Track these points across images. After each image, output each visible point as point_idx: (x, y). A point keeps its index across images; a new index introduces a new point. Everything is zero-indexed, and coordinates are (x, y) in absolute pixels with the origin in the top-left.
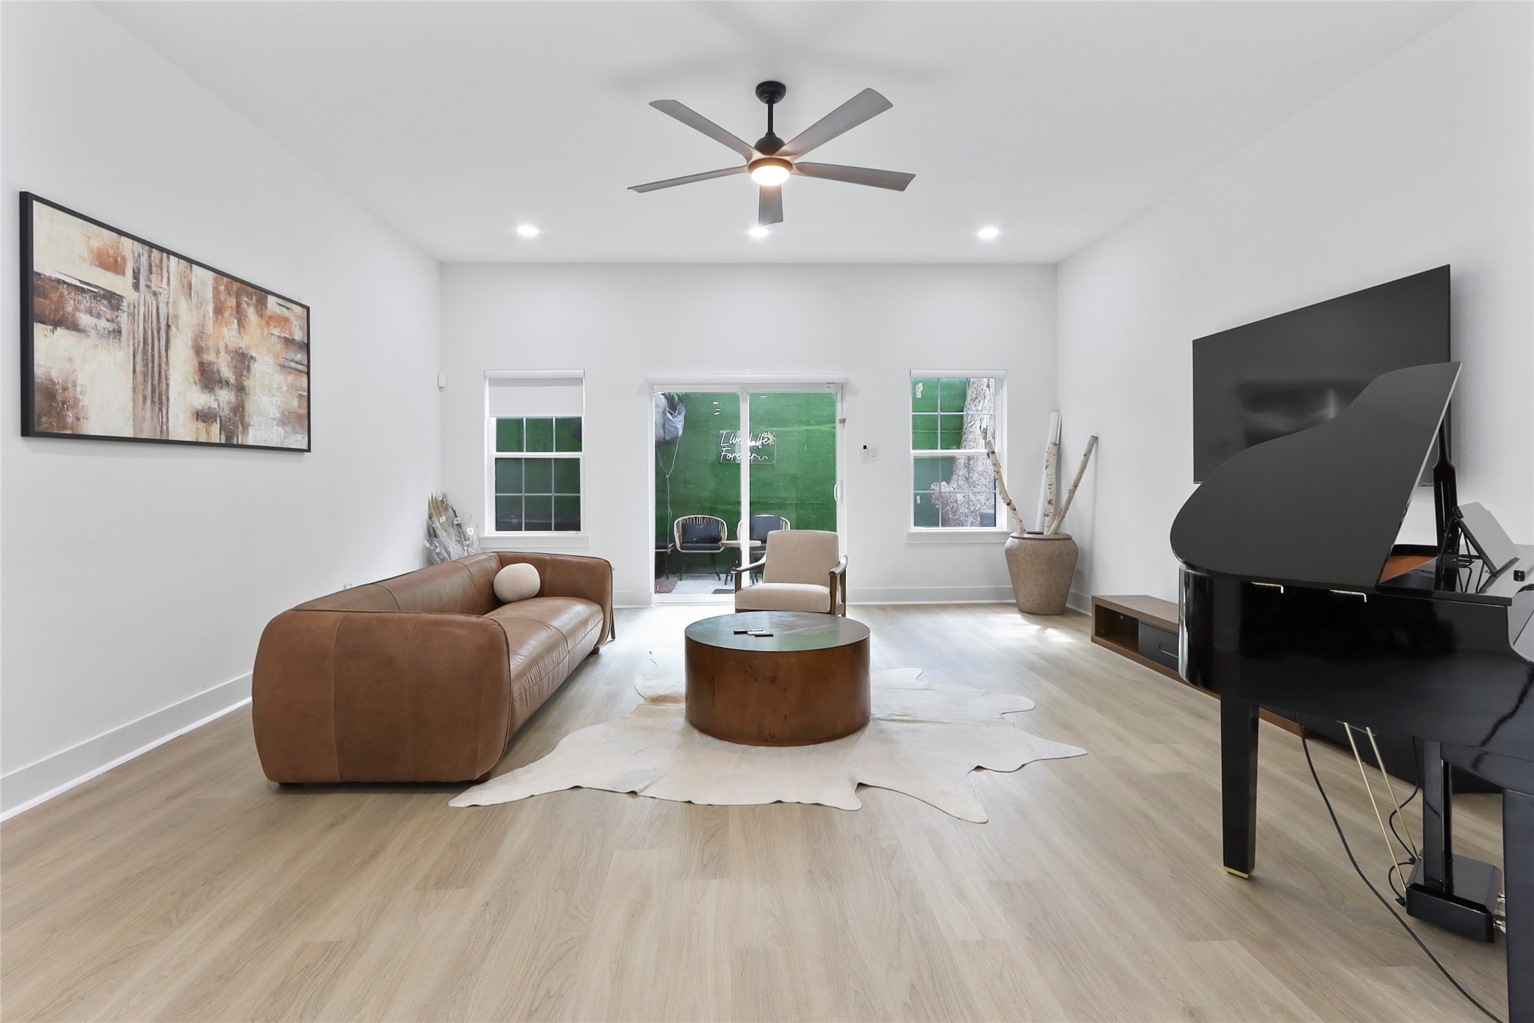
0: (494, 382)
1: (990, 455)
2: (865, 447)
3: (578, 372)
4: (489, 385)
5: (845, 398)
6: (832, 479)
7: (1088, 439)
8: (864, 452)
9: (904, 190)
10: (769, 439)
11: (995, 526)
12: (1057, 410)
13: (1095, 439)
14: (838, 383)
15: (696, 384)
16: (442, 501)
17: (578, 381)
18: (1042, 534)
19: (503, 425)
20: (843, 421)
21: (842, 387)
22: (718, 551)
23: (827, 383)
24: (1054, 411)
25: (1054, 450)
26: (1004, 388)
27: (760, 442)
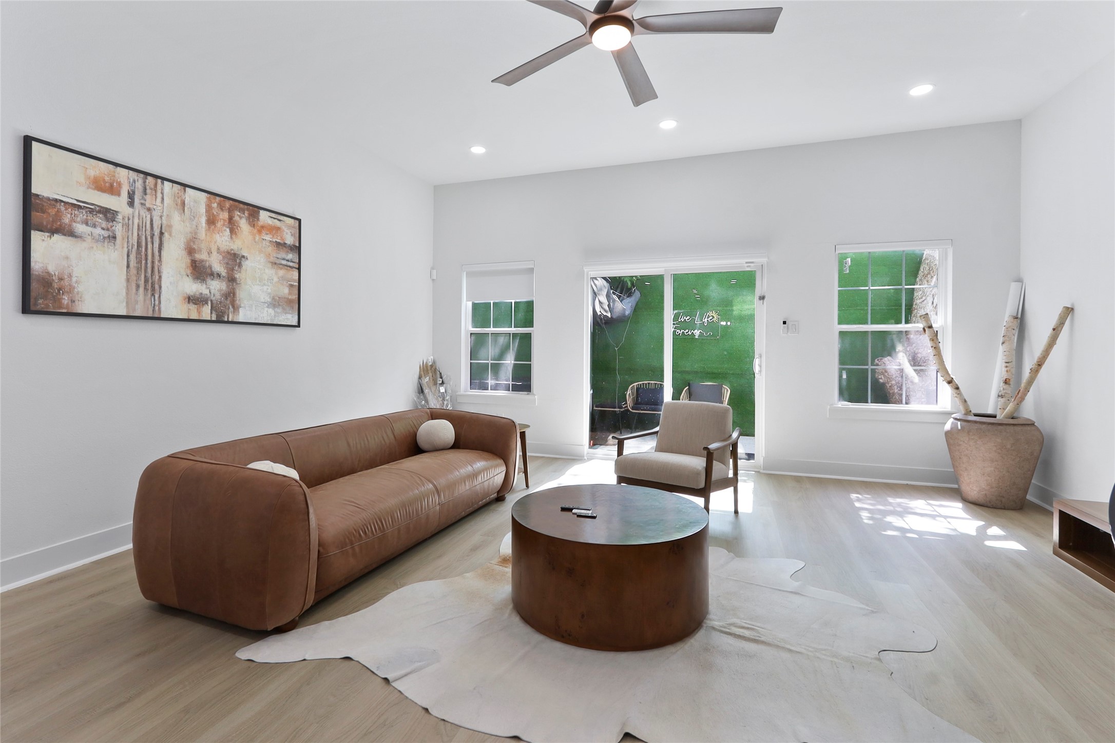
0: (471, 274)
1: (927, 329)
2: (784, 323)
3: (528, 264)
4: (466, 277)
5: (765, 277)
7: (1059, 310)
8: (784, 327)
10: (713, 317)
12: (1020, 280)
13: (1069, 311)
16: (432, 366)
17: (529, 272)
18: (994, 417)
19: (476, 308)
20: (761, 298)
21: (762, 265)
24: (1016, 282)
25: (1015, 323)
26: (949, 259)
27: (706, 319)
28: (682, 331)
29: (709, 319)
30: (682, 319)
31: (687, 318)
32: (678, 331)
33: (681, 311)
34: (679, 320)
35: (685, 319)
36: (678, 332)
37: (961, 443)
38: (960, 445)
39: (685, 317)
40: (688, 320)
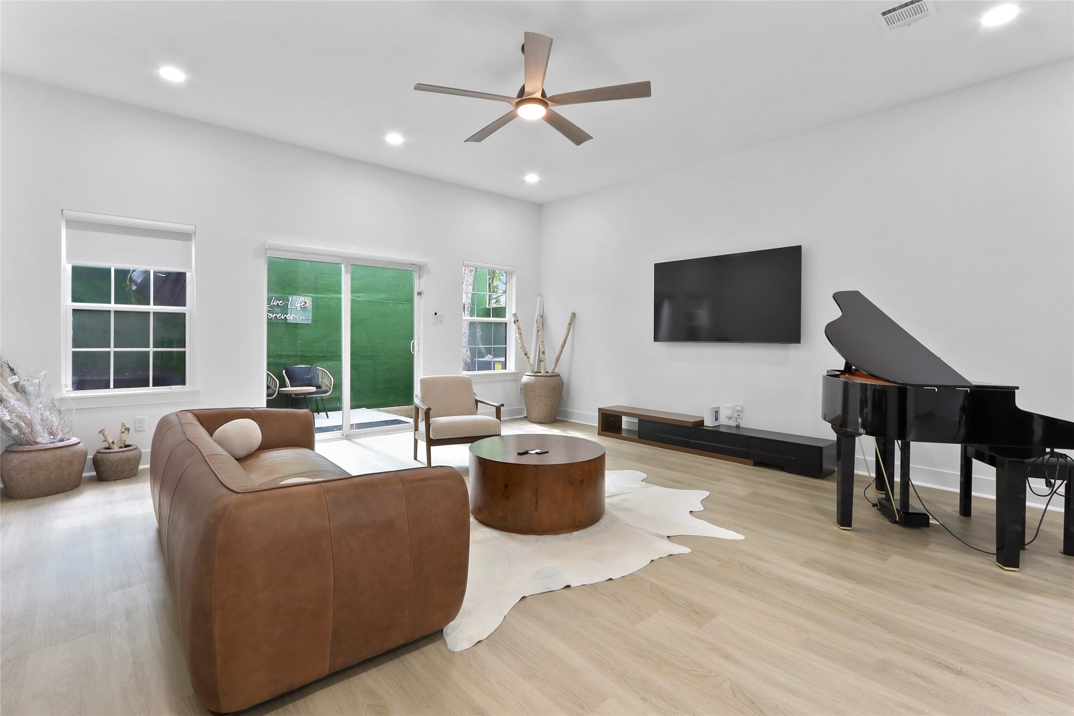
0: (72, 224)
1: (516, 322)
2: (436, 314)
3: (189, 228)
4: (66, 227)
5: (422, 278)
6: (411, 337)
7: (570, 314)
8: (435, 317)
9: (579, 145)
10: (306, 303)
11: (506, 369)
12: (541, 296)
13: (574, 315)
14: (418, 265)
15: (307, 253)
17: (186, 236)
18: (540, 373)
19: (78, 272)
20: (419, 294)
21: (420, 268)
22: (271, 398)
23: (411, 264)
24: (539, 296)
25: (540, 320)
26: (513, 279)
27: (299, 305)
28: (274, 315)
29: (302, 305)
30: (274, 303)
31: (280, 302)
32: (270, 314)
33: (273, 295)
34: (272, 304)
35: (278, 303)
36: (270, 316)
37: (536, 389)
38: (535, 390)
39: (278, 301)
40: (280, 304)
